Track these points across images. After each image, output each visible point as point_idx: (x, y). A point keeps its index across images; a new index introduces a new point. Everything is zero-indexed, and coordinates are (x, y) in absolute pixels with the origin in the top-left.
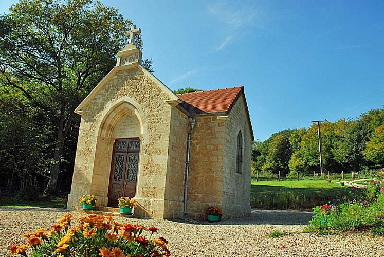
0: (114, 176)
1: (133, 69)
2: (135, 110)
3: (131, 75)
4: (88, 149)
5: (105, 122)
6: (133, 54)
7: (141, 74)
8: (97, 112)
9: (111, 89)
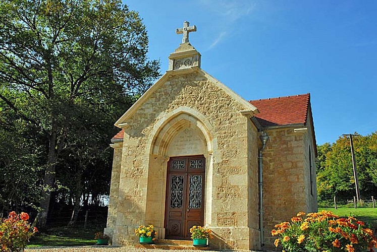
0: (171, 201)
1: (191, 74)
2: (198, 122)
3: (190, 81)
4: (138, 170)
5: (157, 138)
6: (189, 56)
7: (203, 80)
8: (145, 125)
9: (164, 97)
